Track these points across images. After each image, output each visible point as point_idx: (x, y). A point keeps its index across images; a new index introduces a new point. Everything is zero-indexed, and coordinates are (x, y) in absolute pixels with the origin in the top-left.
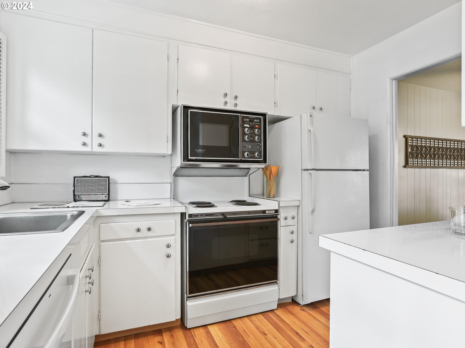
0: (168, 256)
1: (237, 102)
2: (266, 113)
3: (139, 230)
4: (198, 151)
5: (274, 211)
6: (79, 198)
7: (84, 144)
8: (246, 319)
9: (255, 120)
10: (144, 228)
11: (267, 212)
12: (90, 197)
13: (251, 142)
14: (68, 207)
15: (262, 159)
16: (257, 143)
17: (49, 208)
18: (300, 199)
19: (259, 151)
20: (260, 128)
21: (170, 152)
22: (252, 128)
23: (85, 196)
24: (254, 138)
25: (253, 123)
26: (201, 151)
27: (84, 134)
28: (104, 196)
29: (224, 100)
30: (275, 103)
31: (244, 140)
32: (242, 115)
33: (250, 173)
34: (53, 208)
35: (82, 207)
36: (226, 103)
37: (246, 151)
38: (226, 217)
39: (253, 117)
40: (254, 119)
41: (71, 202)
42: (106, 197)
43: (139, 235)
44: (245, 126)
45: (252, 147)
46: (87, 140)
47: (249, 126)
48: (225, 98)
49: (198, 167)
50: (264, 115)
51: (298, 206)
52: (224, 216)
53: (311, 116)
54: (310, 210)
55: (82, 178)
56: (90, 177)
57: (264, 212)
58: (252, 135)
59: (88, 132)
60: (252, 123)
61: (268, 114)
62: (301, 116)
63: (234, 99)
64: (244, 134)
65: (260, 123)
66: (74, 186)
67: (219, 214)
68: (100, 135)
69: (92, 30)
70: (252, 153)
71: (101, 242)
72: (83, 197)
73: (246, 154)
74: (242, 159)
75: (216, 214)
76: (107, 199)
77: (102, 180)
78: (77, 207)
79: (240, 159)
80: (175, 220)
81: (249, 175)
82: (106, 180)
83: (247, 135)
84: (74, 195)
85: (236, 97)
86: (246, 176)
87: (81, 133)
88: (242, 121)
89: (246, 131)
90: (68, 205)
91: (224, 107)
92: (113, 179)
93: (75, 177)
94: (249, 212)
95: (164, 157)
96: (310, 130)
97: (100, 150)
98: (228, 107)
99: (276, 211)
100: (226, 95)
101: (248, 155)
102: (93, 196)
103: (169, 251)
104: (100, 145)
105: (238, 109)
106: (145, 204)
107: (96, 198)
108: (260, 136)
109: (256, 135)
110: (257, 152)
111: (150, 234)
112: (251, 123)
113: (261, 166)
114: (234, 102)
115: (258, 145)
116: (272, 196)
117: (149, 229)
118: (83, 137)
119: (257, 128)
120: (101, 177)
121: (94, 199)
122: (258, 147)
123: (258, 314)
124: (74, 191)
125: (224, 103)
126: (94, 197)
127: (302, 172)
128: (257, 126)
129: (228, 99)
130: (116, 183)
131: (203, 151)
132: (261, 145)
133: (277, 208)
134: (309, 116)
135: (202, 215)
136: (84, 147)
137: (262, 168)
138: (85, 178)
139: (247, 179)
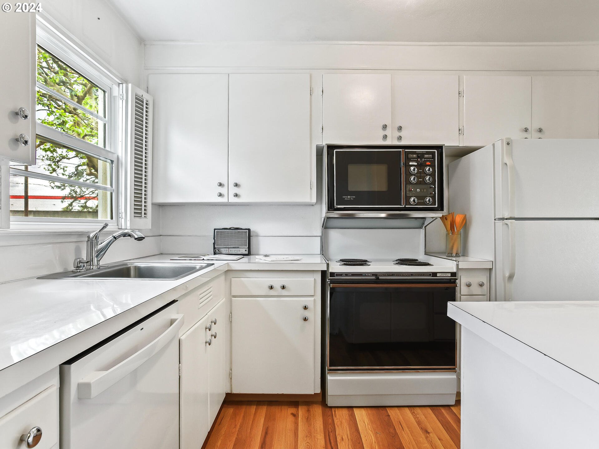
0: (305, 319)
1: (402, 134)
2: (442, 145)
3: (271, 288)
4: (346, 198)
5: (449, 275)
6: (218, 250)
7: (220, 195)
8: (407, 410)
9: (426, 156)
10: (277, 286)
11: (438, 275)
12: (230, 250)
13: (420, 184)
14: (203, 259)
15: (436, 206)
16: (429, 186)
17: (186, 260)
18: (493, 259)
19: (432, 195)
20: (433, 166)
21: (314, 200)
22: (421, 166)
23: (225, 249)
24: (424, 178)
25: (423, 160)
26: (350, 198)
27: (221, 185)
28: (244, 250)
29: (382, 133)
30: (459, 130)
31: (408, 182)
32: (406, 150)
33: (426, 224)
34: (190, 260)
35: (216, 260)
36: (385, 137)
37: (412, 197)
38: (378, 279)
39: (423, 151)
40: (423, 154)
41: (209, 255)
42: (246, 250)
43: (272, 292)
44: (410, 163)
45: (421, 190)
46: (223, 191)
47: (416, 164)
48: (385, 131)
49: (353, 217)
50: (439, 148)
51: (490, 270)
52: (377, 278)
53: (508, 144)
54: (507, 276)
55: (222, 230)
56: (230, 229)
57: (435, 274)
58: (421, 175)
59: (224, 182)
60: (421, 159)
61: (446, 145)
62: (494, 145)
63: (398, 131)
64: (409, 174)
65: (433, 158)
66: (214, 239)
67: (370, 274)
68: (236, 185)
69: (228, 75)
70: (421, 198)
71: (232, 297)
72: (223, 251)
73: (412, 199)
74: (406, 206)
75: (366, 274)
76: (247, 253)
77: (242, 232)
78: (212, 260)
79: (404, 206)
80: (314, 279)
81: (425, 227)
82: (246, 232)
83: (414, 175)
84: (214, 248)
85: (400, 128)
86: (421, 228)
87: (216, 183)
88: (407, 158)
89: (412, 170)
90: (203, 257)
91: (384, 142)
92: (254, 232)
93: (215, 229)
94: (412, 274)
95: (312, 207)
96: (506, 164)
97: (236, 200)
98: (388, 142)
99: (454, 274)
100: (385, 127)
101: (414, 201)
102: (233, 249)
103: (307, 313)
104: (236, 195)
105: (403, 143)
106: (283, 259)
107: (236, 252)
108: (432, 175)
109: (427, 175)
110: (429, 197)
111: (284, 292)
112: (419, 160)
113: (436, 214)
114: (398, 134)
115: (430, 187)
116: (454, 254)
117: (283, 287)
118: (220, 187)
119: (429, 166)
120: (242, 229)
121: (234, 253)
122: (431, 190)
123: (426, 407)
124: (214, 244)
125: (382, 137)
126: (234, 251)
127: (495, 223)
128: (428, 163)
129: (388, 132)
130: (257, 236)
131: (352, 198)
132: (435, 187)
133: (454, 270)
134: (505, 144)
135: (347, 274)
136: (220, 198)
137: (440, 217)
138: (225, 230)
139: (422, 231)
